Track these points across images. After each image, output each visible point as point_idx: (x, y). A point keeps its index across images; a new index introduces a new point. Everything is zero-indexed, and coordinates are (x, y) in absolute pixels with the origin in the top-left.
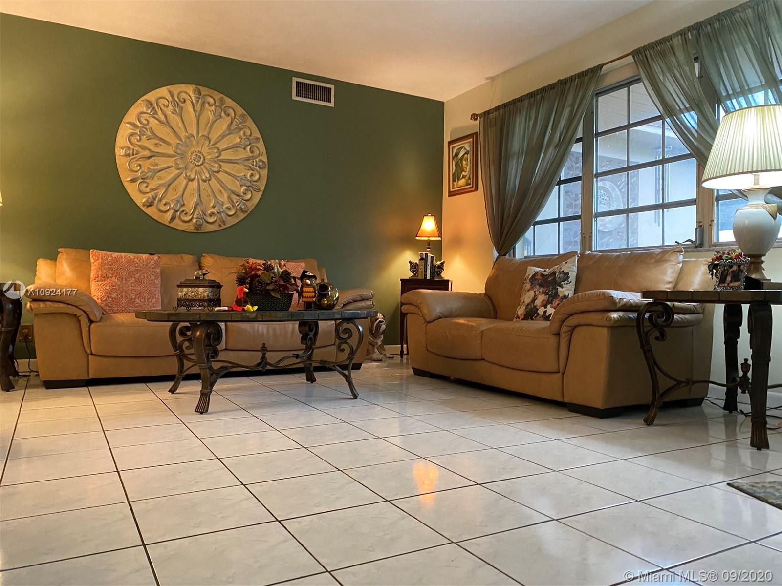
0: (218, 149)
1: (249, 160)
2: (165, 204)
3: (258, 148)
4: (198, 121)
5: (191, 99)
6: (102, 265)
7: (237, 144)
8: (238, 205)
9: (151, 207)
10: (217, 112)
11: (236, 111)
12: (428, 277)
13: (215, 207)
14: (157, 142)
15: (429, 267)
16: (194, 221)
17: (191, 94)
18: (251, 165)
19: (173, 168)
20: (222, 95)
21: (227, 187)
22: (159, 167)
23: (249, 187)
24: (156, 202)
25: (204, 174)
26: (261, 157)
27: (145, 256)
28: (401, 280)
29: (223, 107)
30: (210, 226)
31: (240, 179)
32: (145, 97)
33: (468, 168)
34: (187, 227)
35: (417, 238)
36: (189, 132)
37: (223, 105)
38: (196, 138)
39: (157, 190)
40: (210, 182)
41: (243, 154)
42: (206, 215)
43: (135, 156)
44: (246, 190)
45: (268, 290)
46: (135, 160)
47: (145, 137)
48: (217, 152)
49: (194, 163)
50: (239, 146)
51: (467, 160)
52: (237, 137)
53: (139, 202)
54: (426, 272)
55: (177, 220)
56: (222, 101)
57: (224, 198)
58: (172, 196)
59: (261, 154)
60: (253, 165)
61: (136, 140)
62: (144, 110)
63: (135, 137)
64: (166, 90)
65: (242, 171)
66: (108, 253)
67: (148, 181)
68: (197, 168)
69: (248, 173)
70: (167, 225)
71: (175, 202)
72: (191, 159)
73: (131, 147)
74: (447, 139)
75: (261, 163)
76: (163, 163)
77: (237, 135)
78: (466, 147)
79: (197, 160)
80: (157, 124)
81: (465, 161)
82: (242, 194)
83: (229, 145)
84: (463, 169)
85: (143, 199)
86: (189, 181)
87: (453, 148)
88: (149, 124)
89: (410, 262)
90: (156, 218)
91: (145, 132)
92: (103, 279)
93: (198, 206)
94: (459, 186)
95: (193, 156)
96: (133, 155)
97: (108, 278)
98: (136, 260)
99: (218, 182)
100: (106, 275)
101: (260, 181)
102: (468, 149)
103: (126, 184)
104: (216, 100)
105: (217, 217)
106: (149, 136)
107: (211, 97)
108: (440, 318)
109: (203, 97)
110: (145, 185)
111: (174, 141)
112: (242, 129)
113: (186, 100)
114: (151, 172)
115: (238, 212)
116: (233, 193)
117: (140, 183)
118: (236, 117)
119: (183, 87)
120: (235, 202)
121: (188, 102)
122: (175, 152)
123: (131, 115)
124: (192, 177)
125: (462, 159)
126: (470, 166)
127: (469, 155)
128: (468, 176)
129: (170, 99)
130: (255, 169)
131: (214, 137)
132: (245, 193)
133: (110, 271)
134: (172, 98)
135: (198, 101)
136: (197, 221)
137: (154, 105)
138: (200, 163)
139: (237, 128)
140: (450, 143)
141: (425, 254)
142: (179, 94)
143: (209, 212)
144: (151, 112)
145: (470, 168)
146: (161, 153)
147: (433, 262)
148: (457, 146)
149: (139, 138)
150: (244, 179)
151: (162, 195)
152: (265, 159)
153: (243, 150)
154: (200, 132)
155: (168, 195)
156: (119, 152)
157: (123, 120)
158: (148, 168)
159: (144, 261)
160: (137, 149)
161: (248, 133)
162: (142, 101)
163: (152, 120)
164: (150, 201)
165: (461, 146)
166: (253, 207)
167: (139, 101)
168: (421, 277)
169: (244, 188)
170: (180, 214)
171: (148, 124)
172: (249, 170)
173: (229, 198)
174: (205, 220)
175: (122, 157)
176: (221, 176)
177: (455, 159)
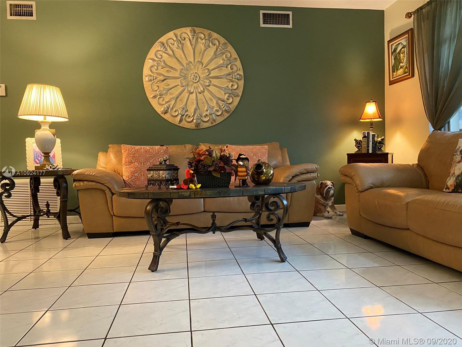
0: (208, 69)
1: (230, 75)
2: (175, 111)
3: (236, 66)
4: (194, 52)
5: (189, 37)
6: (129, 154)
7: (221, 64)
8: (223, 108)
9: (166, 114)
10: (206, 44)
11: (220, 41)
12: (370, 152)
13: (208, 111)
14: (168, 69)
15: (371, 143)
16: (195, 121)
17: (189, 34)
18: (232, 79)
19: (179, 86)
20: (209, 31)
21: (215, 96)
22: (170, 87)
23: (230, 94)
24: (169, 110)
25: (200, 88)
26: (239, 72)
27: (157, 147)
28: (347, 154)
29: (210, 40)
30: (205, 124)
31: (224, 89)
32: (160, 40)
33: (405, 60)
34: (191, 126)
35: (361, 120)
36: (188, 60)
37: (211, 38)
38: (193, 64)
39: (169, 102)
40: (204, 93)
41: (226, 71)
42: (202, 117)
43: (154, 80)
44: (229, 96)
45: (210, 171)
46: (155, 83)
47: (160, 67)
48: (208, 72)
49: (193, 81)
50: (222, 65)
51: (404, 52)
52: (221, 60)
53: (159, 111)
54: (369, 147)
55: (184, 122)
56: (210, 36)
57: (214, 103)
58: (180, 106)
59: (238, 70)
60: (233, 78)
61: (155, 70)
62: (159, 49)
63: (154, 68)
64: (173, 33)
65: (225, 83)
66: (133, 146)
67: (164, 96)
68: (195, 85)
69: (230, 84)
70: (178, 125)
71: (182, 109)
72: (191, 78)
73: (152, 74)
74: (387, 38)
75: (238, 76)
76: (172, 83)
77: (221, 58)
78: (403, 43)
79: (195, 79)
80: (167, 57)
81: (402, 54)
82: (226, 100)
83: (216, 66)
84: (401, 60)
85: (161, 108)
86: (190, 94)
87: (392, 45)
88: (163, 58)
89: (355, 140)
90: (170, 121)
91: (160, 64)
92: (129, 164)
93: (197, 111)
94: (398, 75)
95: (192, 77)
96: (153, 80)
97: (133, 163)
98: (151, 150)
99: (209, 93)
100: (131, 161)
101: (238, 89)
102: (405, 44)
103: (150, 100)
104: (206, 35)
105: (210, 118)
106: (163, 66)
107: (202, 33)
108: (372, 188)
109: (196, 35)
110: (162, 99)
111: (178, 67)
112: (224, 53)
113: (186, 38)
114: (165, 90)
115: (224, 113)
116: (220, 99)
117: (158, 99)
118: (220, 45)
119: (184, 30)
120: (221, 105)
121: (187, 39)
122: (180, 75)
123: (151, 54)
124: (192, 91)
125: (399, 53)
126: (407, 58)
127: (405, 49)
128: (405, 66)
129: (175, 39)
130: (234, 81)
131: (205, 61)
132: (228, 98)
133: (133, 158)
134: (177, 38)
135: (194, 38)
136: (196, 121)
137: (165, 45)
138: (196, 81)
139: (221, 53)
140: (389, 42)
141: (367, 133)
142: (181, 34)
143: (204, 114)
144: (163, 50)
145: (407, 60)
146: (171, 77)
147: (374, 139)
148: (396, 43)
149: (156, 68)
150: (227, 89)
151: (173, 106)
152: (241, 73)
153: (225, 68)
154: (196, 59)
155: (177, 105)
156: (145, 79)
157: (147, 57)
158: (163, 88)
159: (156, 151)
160: (156, 76)
161: (229, 55)
162: (157, 43)
163: (164, 55)
164: (165, 110)
165: (399, 42)
166: (235, 108)
167: (156, 43)
168: (364, 151)
169: (227, 95)
170: (185, 118)
171: (161, 58)
172: (230, 82)
173: (217, 103)
174: (202, 120)
175: (147, 82)
176: (211, 88)
177: (394, 54)
